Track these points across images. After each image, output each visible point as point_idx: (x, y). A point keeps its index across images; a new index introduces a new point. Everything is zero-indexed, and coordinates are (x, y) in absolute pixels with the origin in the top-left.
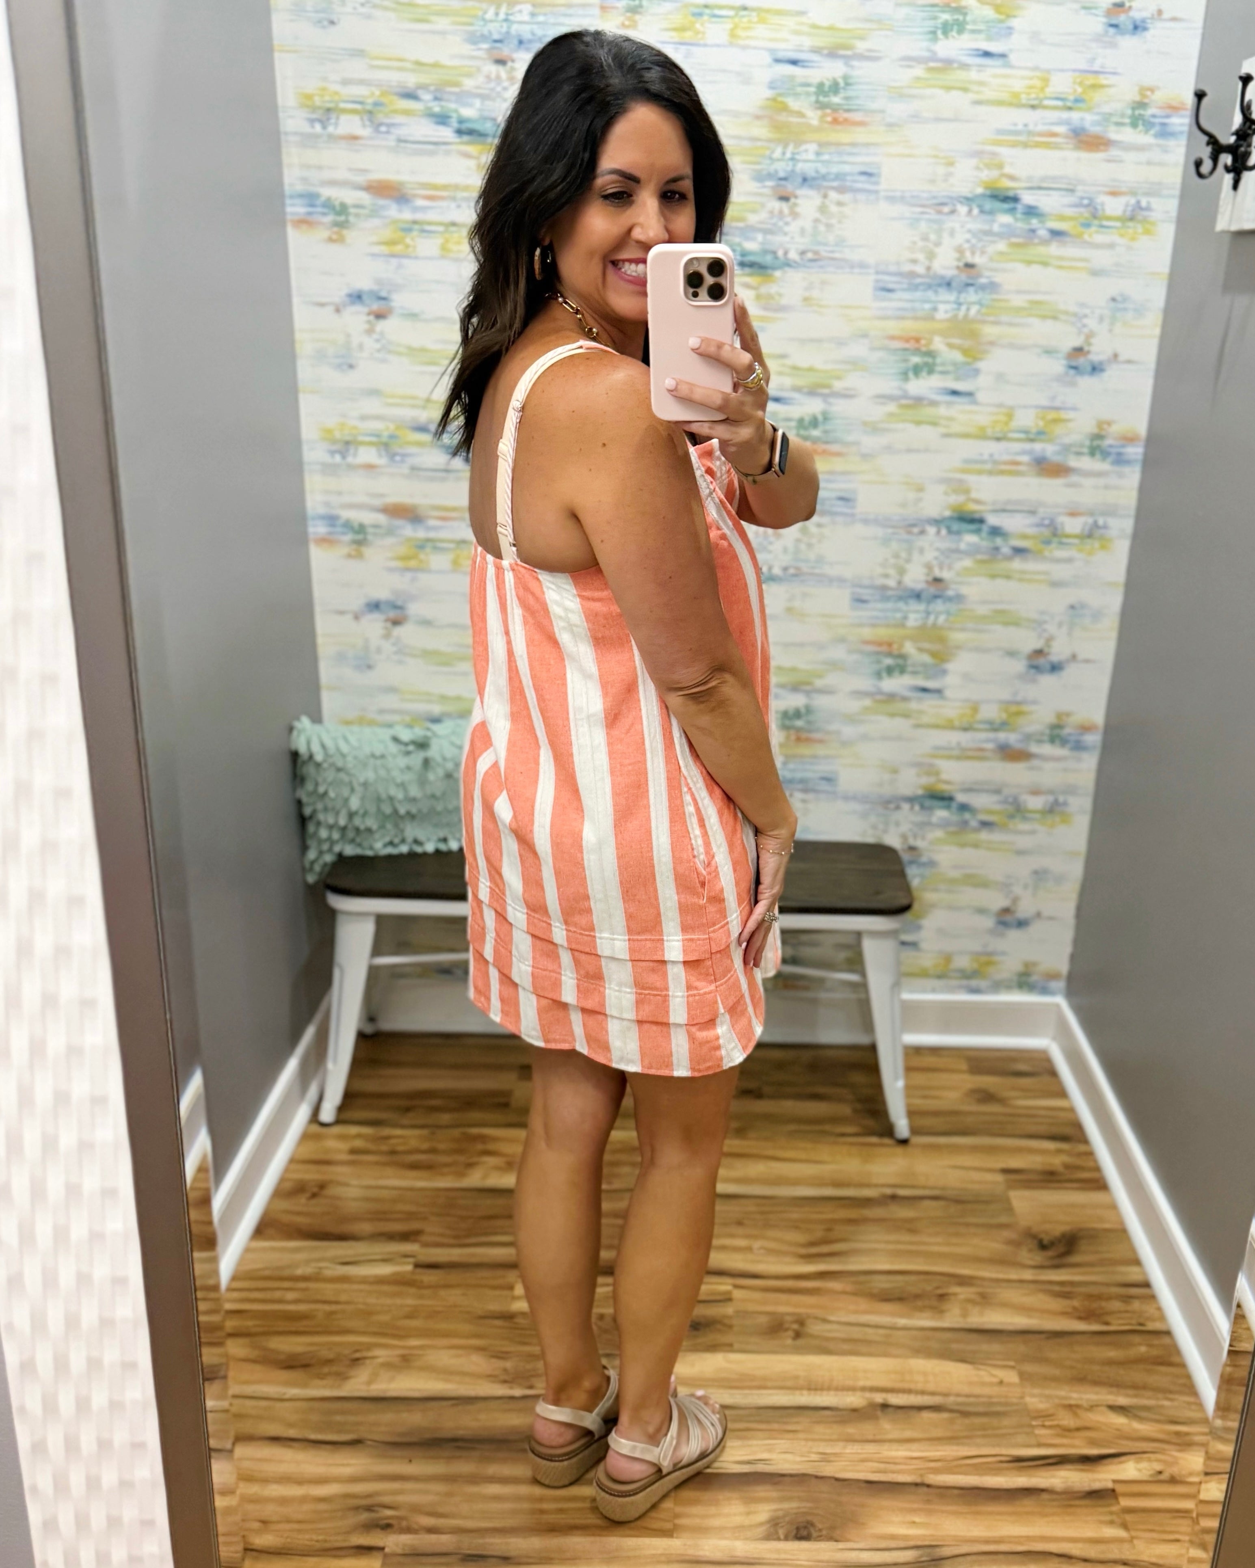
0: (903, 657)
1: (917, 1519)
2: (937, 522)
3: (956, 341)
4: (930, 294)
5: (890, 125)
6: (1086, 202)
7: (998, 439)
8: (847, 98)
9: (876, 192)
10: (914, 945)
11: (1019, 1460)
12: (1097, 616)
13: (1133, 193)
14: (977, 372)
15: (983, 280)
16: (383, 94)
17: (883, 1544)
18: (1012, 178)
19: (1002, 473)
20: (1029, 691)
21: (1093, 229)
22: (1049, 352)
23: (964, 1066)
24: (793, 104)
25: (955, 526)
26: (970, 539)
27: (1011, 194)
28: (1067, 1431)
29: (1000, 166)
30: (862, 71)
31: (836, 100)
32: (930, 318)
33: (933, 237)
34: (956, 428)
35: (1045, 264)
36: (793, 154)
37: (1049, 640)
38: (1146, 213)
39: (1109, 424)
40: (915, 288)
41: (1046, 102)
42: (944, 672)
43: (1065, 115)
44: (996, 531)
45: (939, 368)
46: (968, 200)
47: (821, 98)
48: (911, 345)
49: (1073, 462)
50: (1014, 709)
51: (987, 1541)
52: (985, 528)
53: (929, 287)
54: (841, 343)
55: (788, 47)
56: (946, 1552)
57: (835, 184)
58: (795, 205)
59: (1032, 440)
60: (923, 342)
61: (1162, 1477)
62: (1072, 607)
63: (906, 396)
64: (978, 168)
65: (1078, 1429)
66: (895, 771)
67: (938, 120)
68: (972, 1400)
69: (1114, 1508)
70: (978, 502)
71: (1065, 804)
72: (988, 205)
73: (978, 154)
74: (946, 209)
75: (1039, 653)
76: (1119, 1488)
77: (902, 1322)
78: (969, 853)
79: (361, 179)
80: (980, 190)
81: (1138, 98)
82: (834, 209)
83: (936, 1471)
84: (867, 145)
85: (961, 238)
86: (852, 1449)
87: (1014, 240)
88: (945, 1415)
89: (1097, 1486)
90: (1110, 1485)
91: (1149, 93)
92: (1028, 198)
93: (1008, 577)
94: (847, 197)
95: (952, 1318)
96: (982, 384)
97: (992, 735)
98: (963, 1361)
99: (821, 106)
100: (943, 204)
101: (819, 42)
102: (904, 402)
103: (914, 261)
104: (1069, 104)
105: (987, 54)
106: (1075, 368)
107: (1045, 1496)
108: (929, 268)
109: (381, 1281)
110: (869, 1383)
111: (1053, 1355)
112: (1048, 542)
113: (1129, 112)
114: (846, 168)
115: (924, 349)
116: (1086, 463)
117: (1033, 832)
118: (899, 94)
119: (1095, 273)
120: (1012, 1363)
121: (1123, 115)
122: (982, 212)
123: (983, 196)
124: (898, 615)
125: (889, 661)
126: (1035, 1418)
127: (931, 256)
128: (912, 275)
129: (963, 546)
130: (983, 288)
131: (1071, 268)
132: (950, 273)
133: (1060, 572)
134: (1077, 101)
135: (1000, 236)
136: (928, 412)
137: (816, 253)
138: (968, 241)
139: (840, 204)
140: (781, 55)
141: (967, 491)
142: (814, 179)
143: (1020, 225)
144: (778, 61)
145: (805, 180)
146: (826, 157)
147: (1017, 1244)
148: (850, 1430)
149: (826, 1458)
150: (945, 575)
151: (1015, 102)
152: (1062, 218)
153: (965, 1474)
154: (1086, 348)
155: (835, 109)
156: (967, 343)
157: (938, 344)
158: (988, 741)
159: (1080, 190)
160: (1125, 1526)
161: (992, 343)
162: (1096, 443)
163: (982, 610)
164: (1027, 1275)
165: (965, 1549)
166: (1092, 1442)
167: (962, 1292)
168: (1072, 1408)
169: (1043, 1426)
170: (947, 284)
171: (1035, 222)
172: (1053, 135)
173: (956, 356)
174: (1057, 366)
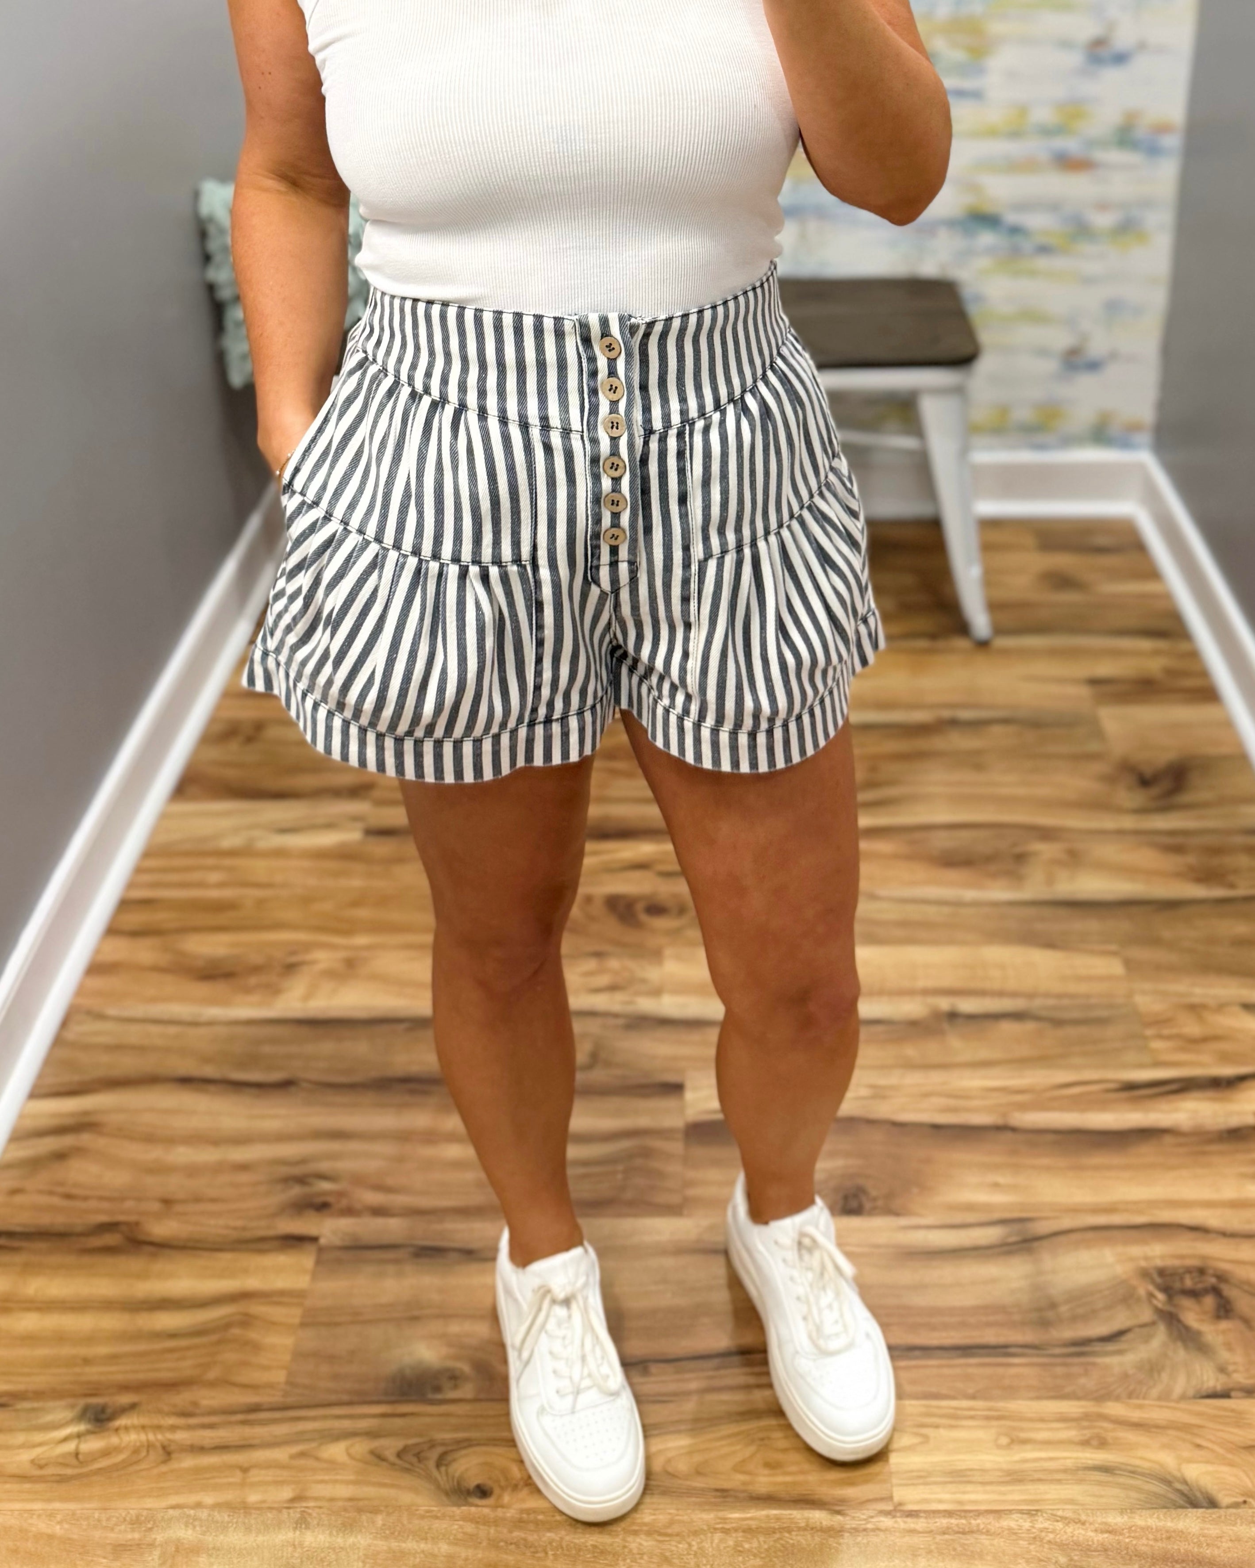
1: (1001, 1179)
11: (1130, 1087)
17: (958, 1218)
20: (1090, 88)
23: (1032, 543)
28: (1194, 1043)
42: (983, 70)
50: (1071, 110)
51: (1096, 1210)
56: (1042, 1228)
65: (1205, 1039)
68: (1066, 1002)
71: (1140, 220)
75: (1099, 42)
77: (970, 894)
78: (1025, 286)
83: (1023, 1107)
86: (914, 1079)
88: (1031, 1026)
89: (1235, 1122)
95: (1036, 886)
97: (1046, 142)
98: (1049, 944)
107: (1168, 1139)
109: (321, 854)
110: (930, 983)
111: (1167, 934)
117: (1102, 256)
120: (1113, 947)
126: (1149, 1025)
147: (1110, 780)
148: (911, 1051)
149: (880, 1094)
153: (1061, 1109)
158: (1041, 148)
164: (1128, 822)
165: (1067, 1223)
166: (1225, 1058)
167: (1045, 849)
168: (1195, 1009)
169: (1160, 1037)
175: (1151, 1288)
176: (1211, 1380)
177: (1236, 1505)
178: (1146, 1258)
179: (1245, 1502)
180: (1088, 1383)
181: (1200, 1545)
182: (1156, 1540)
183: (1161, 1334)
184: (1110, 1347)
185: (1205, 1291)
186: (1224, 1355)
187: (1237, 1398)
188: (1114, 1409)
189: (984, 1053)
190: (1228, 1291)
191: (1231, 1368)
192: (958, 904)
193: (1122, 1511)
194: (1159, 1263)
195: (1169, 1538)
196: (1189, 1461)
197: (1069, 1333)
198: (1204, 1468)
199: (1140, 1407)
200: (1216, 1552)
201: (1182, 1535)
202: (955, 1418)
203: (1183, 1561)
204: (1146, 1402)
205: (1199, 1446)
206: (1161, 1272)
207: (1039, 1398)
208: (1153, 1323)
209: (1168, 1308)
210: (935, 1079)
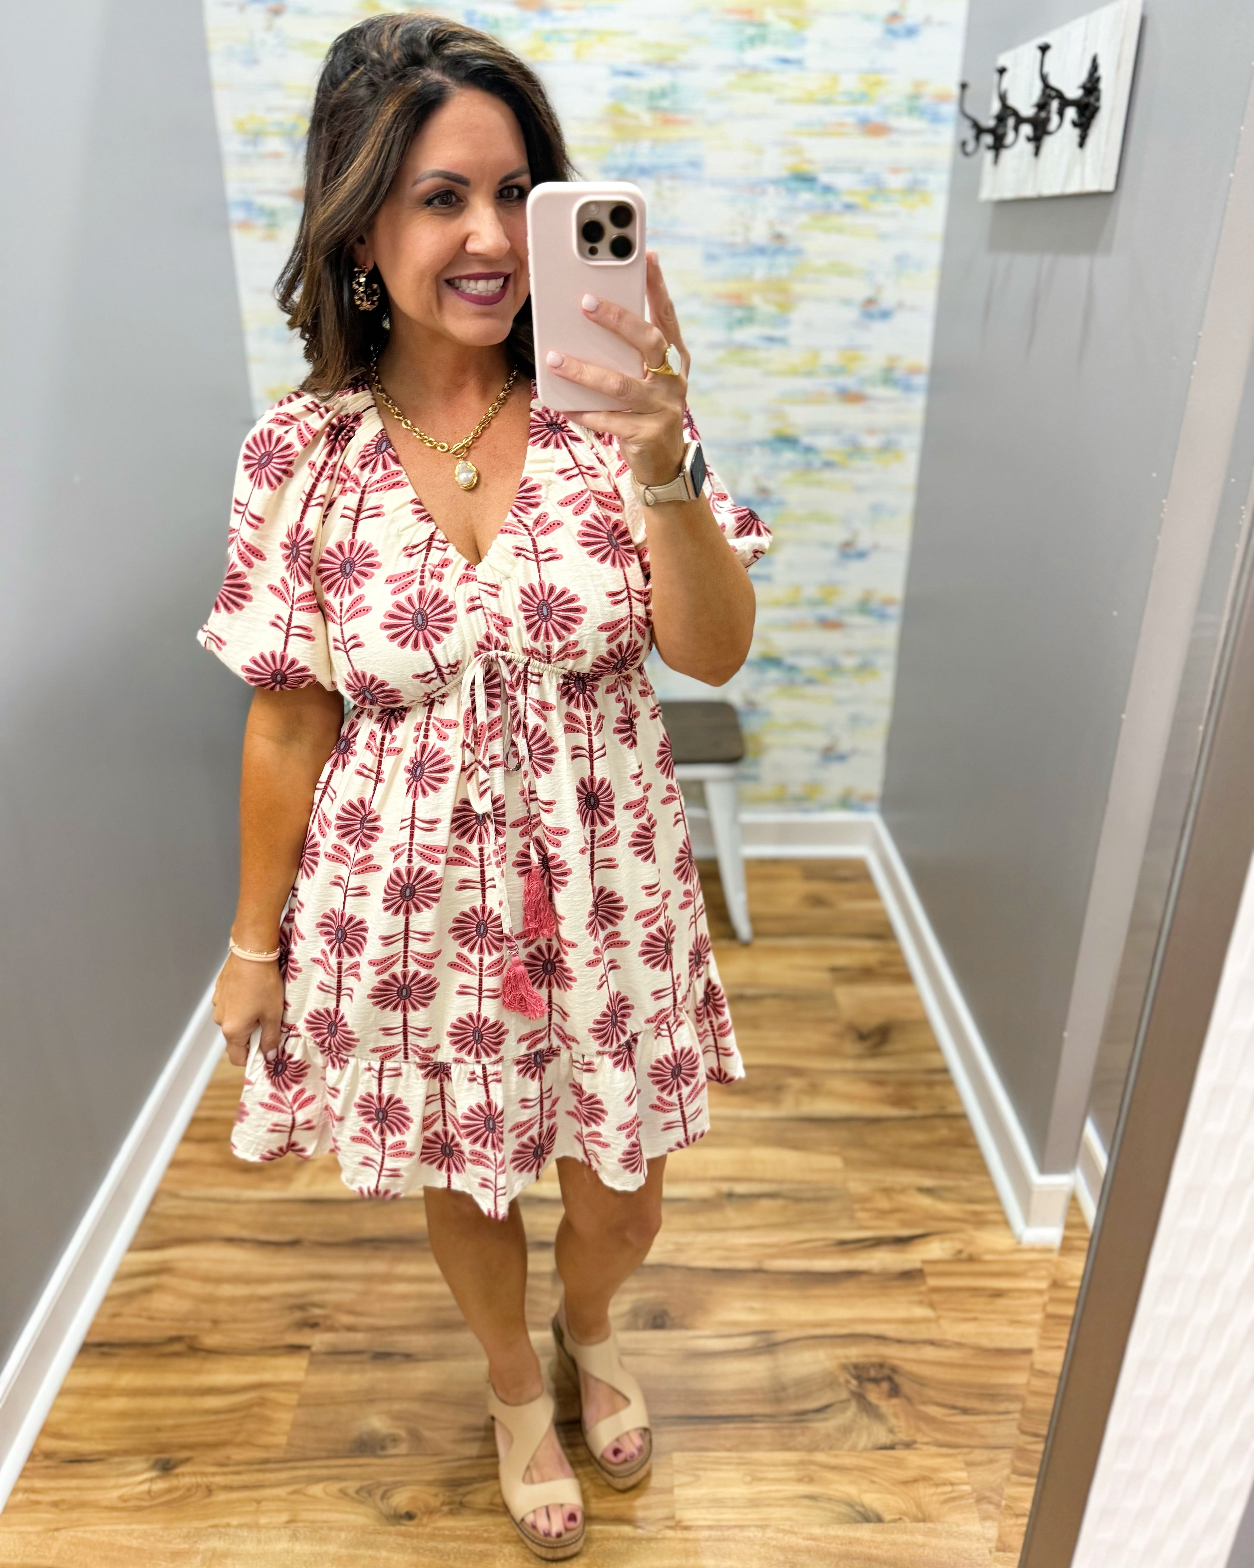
1: (756, 1304)
2: (762, 443)
3: (772, 297)
4: (748, 260)
5: (711, 123)
6: (872, 179)
7: (808, 375)
8: (675, 102)
9: (702, 178)
10: (754, 778)
11: (842, 1243)
12: (893, 513)
13: (911, 169)
14: (788, 322)
15: (790, 247)
16: (298, 117)
17: (726, 1331)
18: (810, 162)
19: (812, 402)
20: (841, 575)
21: (879, 201)
22: (846, 302)
23: (799, 874)
24: (630, 108)
25: (777, 446)
26: (788, 456)
27: (810, 175)
28: (883, 1214)
29: (800, 152)
30: (684, 78)
31: (665, 103)
32: (748, 278)
33: (748, 213)
34: (773, 367)
35: (840, 230)
36: (632, 149)
37: (856, 533)
38: (922, 186)
39: (898, 358)
40: (734, 255)
41: (837, 98)
42: (772, 562)
43: (852, 108)
44: (809, 449)
45: (758, 320)
46: (776, 182)
47: (654, 104)
48: (734, 302)
49: (869, 391)
50: (828, 589)
51: (816, 1325)
52: (800, 447)
53: (747, 254)
55: (623, 63)
56: (781, 1336)
57: (668, 173)
59: (835, 375)
60: (745, 299)
61: (964, 1255)
62: (873, 507)
63: (731, 343)
64: (782, 155)
65: (893, 1211)
67: (748, 117)
68: (803, 1186)
69: (923, 1288)
70: (793, 426)
71: (873, 662)
72: (793, 185)
73: (782, 144)
74: (758, 190)
75: (847, 543)
76: (927, 1268)
77: (746, 1113)
78: (798, 706)
79: (285, 187)
80: (784, 173)
81: (912, 91)
82: (667, 194)
83: (772, 1257)
84: (692, 140)
85: (772, 212)
86: (702, 1238)
87: (815, 213)
88: (779, 1203)
89: (908, 1266)
90: (918, 1265)
91: (921, 87)
92: (825, 178)
93: (820, 484)
94: (677, 184)
95: (788, 1108)
96: (794, 331)
97: (812, 611)
98: (796, 1146)
99: (653, 109)
100: (755, 186)
101: (648, 56)
102: (731, 348)
103: (734, 234)
104: (856, 98)
105: (785, 61)
106: (868, 315)
107: (864, 1278)
108: (746, 239)
110: (716, 1174)
111: (870, 1140)
112: (851, 456)
113: (906, 103)
114: (676, 160)
115: (745, 304)
116: (881, 391)
117: (848, 685)
118: (716, 97)
119: (882, 237)
120: (836, 1149)
121: (900, 106)
122: (788, 191)
123: (788, 178)
126: (856, 1202)
127: (747, 228)
128: (733, 244)
129: (783, 462)
130: (791, 253)
131: (861, 235)
132: (763, 242)
133: (863, 479)
134: (863, 95)
135: (803, 210)
136: (752, 355)
138: (777, 215)
139: (672, 189)
140: (619, 68)
141: (784, 418)
142: (651, 170)
143: (819, 201)
144: (616, 73)
145: (644, 172)
146: (659, 151)
147: (840, 1036)
148: (702, 1219)
149: (680, 1248)
150: (770, 486)
151: (811, 100)
152: (853, 193)
153: (798, 1258)
154: (877, 298)
155: (665, 111)
156: (780, 298)
157: (757, 300)
158: (809, 614)
159: (868, 170)
160: (932, 1306)
161: (800, 298)
162: (889, 374)
163: (801, 511)
164: (850, 1065)
165: (796, 1333)
166: (904, 1224)
167: (796, 1083)
168: (887, 1191)
169: (864, 1210)
170: (761, 251)
171: (830, 198)
172: (842, 125)
173: (771, 309)
174: (853, 314)
175: (848, 1377)
176: (884, 1437)
177: (894, 1521)
178: (847, 1357)
179: (900, 1519)
180: (803, 1440)
181: (870, 1547)
182: (842, 1544)
183: (853, 1407)
184: (820, 1416)
185: (883, 1379)
186: (893, 1421)
187: (900, 1449)
188: (820, 1457)
189: (749, 1220)
190: (898, 1379)
191: (897, 1430)
192: (738, 1120)
193: (821, 1525)
194: (854, 1360)
195: (850, 1543)
196: (866, 1491)
197: (794, 1407)
198: (874, 1496)
199: (836, 1456)
200: (880, 1552)
201: (858, 1541)
202: (717, 1462)
203: (858, 1558)
204: (841, 1453)
205: (873, 1482)
206: (856, 1366)
207: (772, 1450)
208: (848, 1401)
209: (858, 1390)
210: (717, 1237)
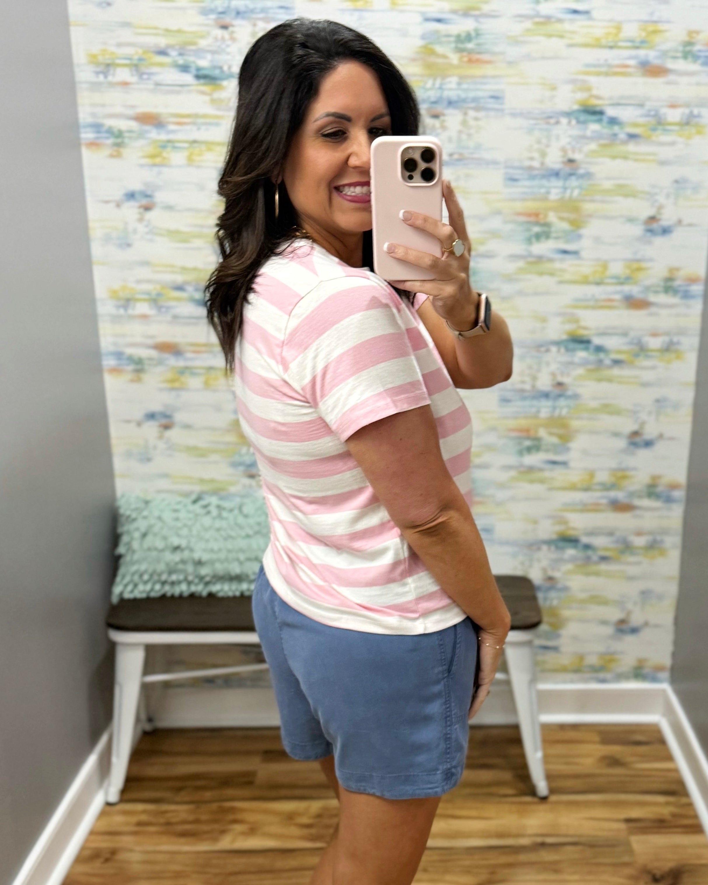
0: (538, 439)
2: (557, 343)
3: (565, 215)
4: (545, 182)
5: (510, 63)
6: (652, 113)
7: (598, 284)
8: (478, 45)
9: (502, 110)
10: (555, 649)
12: (676, 406)
13: (687, 105)
14: (580, 237)
15: (581, 171)
16: (145, 52)
18: (598, 97)
19: (602, 307)
20: (630, 461)
21: (659, 132)
22: (631, 220)
23: (597, 738)
24: (439, 49)
25: (571, 345)
26: (581, 354)
27: (598, 109)
29: (589, 89)
30: (487, 25)
31: (470, 45)
32: (545, 198)
33: (544, 141)
34: (567, 277)
35: (626, 157)
36: (441, 84)
37: (643, 424)
38: (697, 120)
39: (678, 269)
40: (532, 178)
41: (621, 44)
42: (568, 450)
43: (634, 52)
44: (599, 349)
45: (553, 235)
46: (568, 114)
47: (461, 46)
48: (532, 219)
49: (652, 298)
50: (620, 474)
52: (592, 347)
53: (543, 177)
54: (482, 219)
55: (433, 11)
57: (473, 105)
58: (444, 121)
59: (622, 284)
60: (541, 216)
62: (658, 401)
63: (530, 255)
64: (574, 92)
66: (535, 522)
67: (543, 58)
70: (585, 328)
71: (662, 542)
72: (583, 117)
73: (573, 81)
74: (552, 121)
75: (636, 433)
78: (593, 581)
79: (131, 112)
80: (576, 107)
81: (686, 39)
82: (472, 123)
84: (494, 77)
85: (564, 141)
87: (603, 142)
91: (694, 35)
92: (610, 112)
93: (610, 380)
94: (481, 114)
96: (584, 245)
97: (605, 494)
99: (459, 50)
100: (550, 117)
101: (456, 6)
102: (530, 259)
103: (532, 159)
104: (637, 44)
105: (575, 12)
106: (651, 231)
108: (542, 164)
112: (637, 355)
113: (681, 48)
114: (480, 94)
115: (542, 221)
116: (662, 298)
117: (639, 563)
118: (515, 41)
119: (663, 163)
121: (676, 51)
122: (578, 122)
123: (579, 111)
124: (534, 410)
125: (528, 443)
127: (543, 154)
128: (531, 168)
129: (576, 360)
130: (582, 176)
131: (643, 161)
132: (557, 166)
133: (648, 376)
134: (643, 42)
135: (592, 139)
136: (548, 266)
137: (461, 154)
138: (569, 143)
139: (476, 119)
140: (430, 15)
141: (577, 321)
142: (456, 102)
143: (606, 131)
144: (427, 20)
145: (450, 103)
146: (465, 86)
150: (565, 380)
152: (636, 125)
154: (658, 217)
155: (470, 52)
156: (572, 216)
157: (552, 217)
158: (602, 497)
159: (648, 105)
161: (590, 216)
162: (669, 284)
163: (594, 404)
170: (556, 174)
171: (616, 129)
172: (627, 66)
173: (565, 226)
174: (638, 230)
